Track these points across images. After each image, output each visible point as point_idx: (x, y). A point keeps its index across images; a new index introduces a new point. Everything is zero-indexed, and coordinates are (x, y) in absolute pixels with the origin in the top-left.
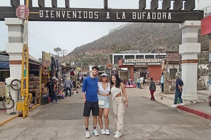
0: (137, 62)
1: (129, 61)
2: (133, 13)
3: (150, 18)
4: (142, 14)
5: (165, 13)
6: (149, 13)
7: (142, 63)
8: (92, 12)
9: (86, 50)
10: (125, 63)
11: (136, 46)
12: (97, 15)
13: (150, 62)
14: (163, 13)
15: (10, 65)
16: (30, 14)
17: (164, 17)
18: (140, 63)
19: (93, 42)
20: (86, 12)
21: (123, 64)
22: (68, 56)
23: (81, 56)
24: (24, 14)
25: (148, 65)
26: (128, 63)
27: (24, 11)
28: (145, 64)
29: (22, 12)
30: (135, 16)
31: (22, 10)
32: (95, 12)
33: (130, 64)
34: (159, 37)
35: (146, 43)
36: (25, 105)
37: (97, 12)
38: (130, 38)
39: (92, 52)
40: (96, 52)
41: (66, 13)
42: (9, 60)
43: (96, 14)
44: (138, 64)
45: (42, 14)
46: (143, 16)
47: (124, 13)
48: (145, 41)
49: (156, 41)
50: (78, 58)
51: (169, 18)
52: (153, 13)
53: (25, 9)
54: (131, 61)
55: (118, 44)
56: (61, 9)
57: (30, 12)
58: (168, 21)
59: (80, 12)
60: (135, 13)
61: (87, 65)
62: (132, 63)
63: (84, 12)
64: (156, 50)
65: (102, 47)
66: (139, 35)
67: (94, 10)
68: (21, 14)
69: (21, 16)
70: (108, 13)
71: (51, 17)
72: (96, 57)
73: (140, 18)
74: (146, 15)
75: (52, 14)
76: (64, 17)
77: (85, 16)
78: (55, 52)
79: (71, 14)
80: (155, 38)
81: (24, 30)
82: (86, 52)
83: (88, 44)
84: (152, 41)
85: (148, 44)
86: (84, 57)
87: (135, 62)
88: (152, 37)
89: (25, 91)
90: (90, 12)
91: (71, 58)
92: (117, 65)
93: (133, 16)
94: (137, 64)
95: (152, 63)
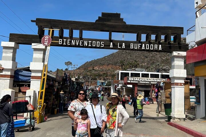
0: (141, 80)
1: (133, 79)
2: (131, 44)
3: (144, 48)
4: (138, 45)
5: (157, 45)
6: (143, 45)
7: (146, 81)
8: (99, 42)
9: (95, 65)
10: (130, 80)
11: (143, 64)
12: (103, 45)
13: (153, 81)
14: (155, 45)
15: (31, 80)
16: (52, 42)
17: (156, 48)
18: (144, 81)
19: (103, 58)
20: (95, 42)
21: (128, 81)
22: (78, 70)
23: (90, 70)
24: (47, 42)
25: (151, 84)
26: (132, 81)
27: (48, 40)
28: (148, 83)
29: (46, 41)
30: (133, 46)
31: (46, 39)
32: (102, 42)
33: (134, 82)
34: (166, 56)
35: (154, 62)
36: (40, 113)
37: (103, 42)
38: (138, 56)
39: (101, 68)
40: (105, 68)
41: (79, 42)
42: (31, 75)
43: (102, 43)
44: (142, 82)
45: (61, 42)
46: (139, 46)
47: (124, 44)
48: (153, 60)
49: (163, 60)
50: (88, 72)
51: (159, 49)
52: (147, 45)
53: (49, 39)
54: (135, 79)
55: (126, 61)
56: (76, 39)
57: (52, 40)
58: (159, 51)
59: (90, 42)
60: (133, 44)
61: (95, 79)
62: (136, 81)
63: (93, 42)
64: (161, 69)
65: (111, 63)
66: (147, 54)
67: (100, 41)
68: (45, 42)
69: (45, 44)
70: (111, 43)
71: (68, 44)
72: (104, 72)
73: (137, 48)
74: (141, 46)
75: (68, 42)
76: (77, 45)
77: (94, 45)
78: (66, 65)
79: (83, 43)
80: (162, 58)
81: (46, 54)
82: (95, 67)
83: (97, 59)
84: (160, 60)
85: (156, 62)
86: (93, 72)
87: (139, 80)
88: (160, 56)
89: (41, 101)
90: (97, 42)
91: (81, 72)
92: (123, 82)
93: (131, 46)
94: (140, 82)
95: (155, 82)
